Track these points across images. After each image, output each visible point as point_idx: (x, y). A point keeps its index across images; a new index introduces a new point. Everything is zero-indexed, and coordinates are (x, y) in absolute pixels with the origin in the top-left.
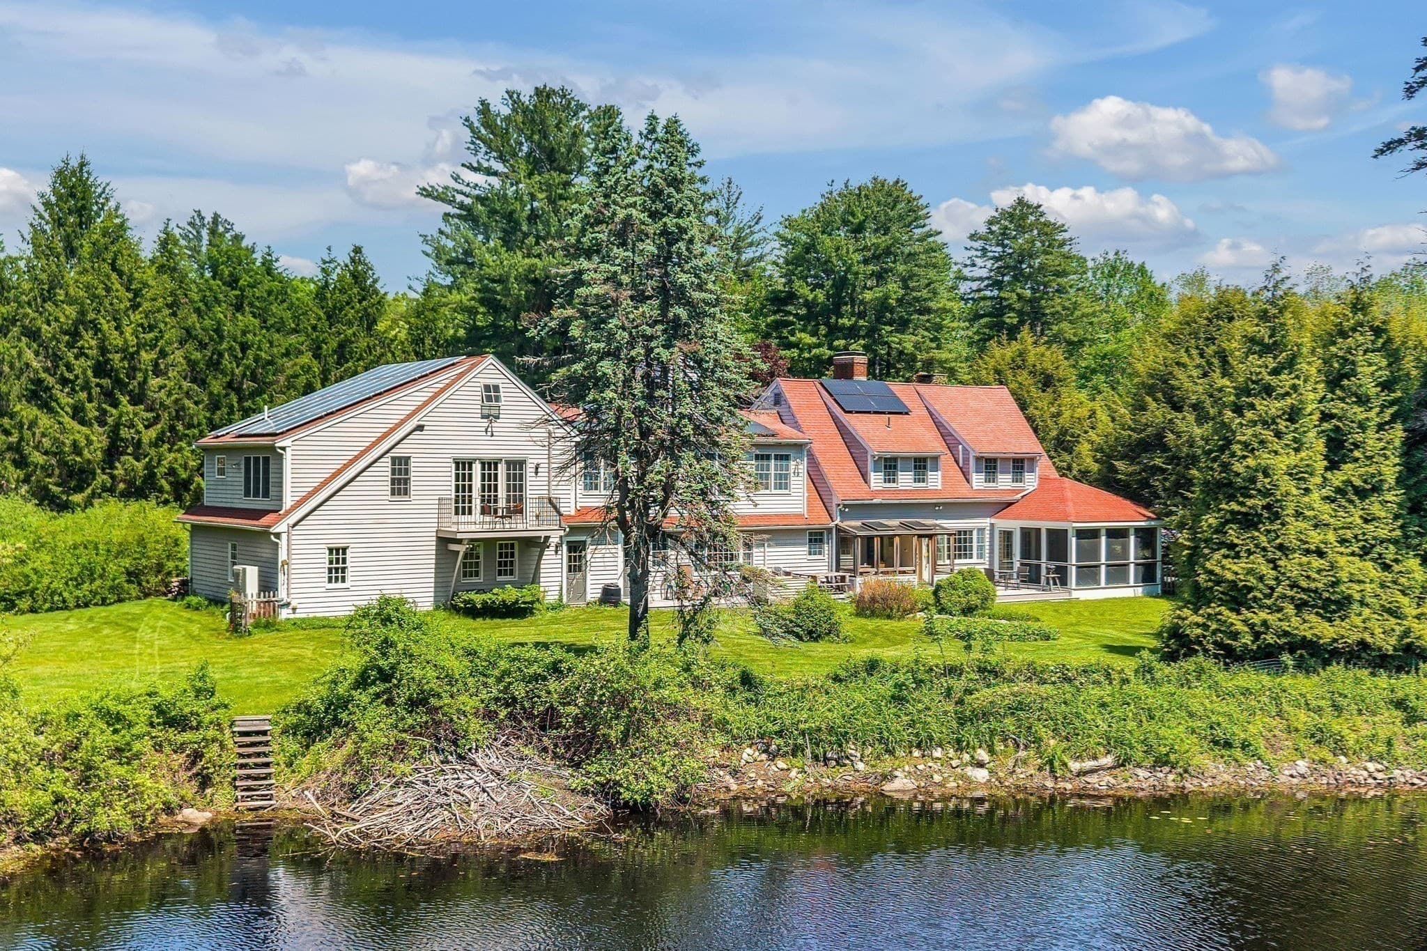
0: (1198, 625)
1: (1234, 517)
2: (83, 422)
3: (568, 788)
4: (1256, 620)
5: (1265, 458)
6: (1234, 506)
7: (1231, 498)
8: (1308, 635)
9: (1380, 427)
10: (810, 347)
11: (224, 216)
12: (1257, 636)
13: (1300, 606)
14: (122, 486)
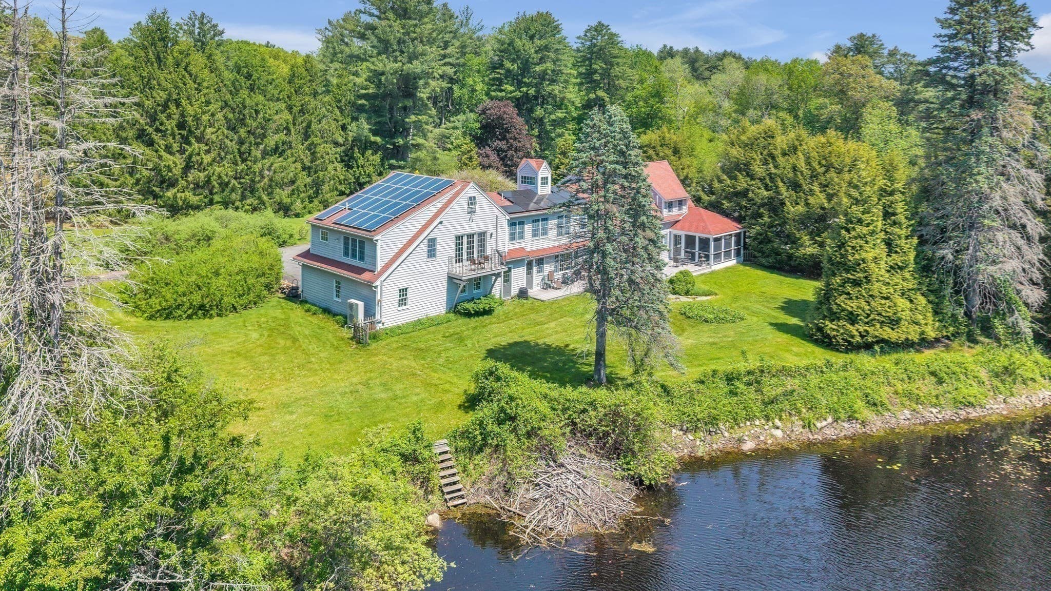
0: (834, 330)
1: (848, 280)
2: (171, 153)
3: (614, 478)
4: (861, 329)
5: (864, 255)
6: (849, 276)
7: (847, 271)
8: (886, 337)
9: (907, 238)
10: (511, 92)
11: (207, 15)
12: (862, 336)
13: (882, 323)
14: (192, 186)
